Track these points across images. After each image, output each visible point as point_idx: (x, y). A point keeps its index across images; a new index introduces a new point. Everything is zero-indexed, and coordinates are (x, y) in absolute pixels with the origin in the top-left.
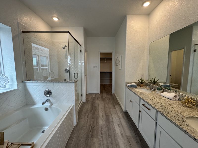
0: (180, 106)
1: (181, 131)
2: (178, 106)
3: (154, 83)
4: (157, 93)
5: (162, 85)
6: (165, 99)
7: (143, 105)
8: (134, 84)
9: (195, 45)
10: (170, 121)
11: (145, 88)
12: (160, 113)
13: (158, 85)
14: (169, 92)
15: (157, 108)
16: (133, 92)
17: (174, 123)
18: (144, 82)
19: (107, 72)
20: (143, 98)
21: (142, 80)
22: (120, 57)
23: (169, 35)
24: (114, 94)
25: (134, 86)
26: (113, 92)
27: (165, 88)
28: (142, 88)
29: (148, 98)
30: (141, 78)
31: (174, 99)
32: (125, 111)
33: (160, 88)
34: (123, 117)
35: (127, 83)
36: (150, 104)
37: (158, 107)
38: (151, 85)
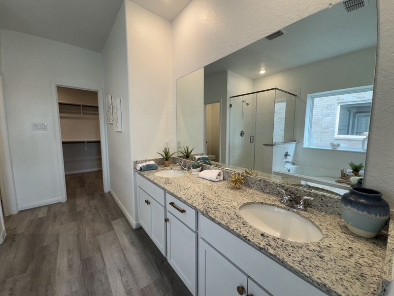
0: (227, 190)
1: (239, 239)
2: (225, 191)
3: (187, 156)
4: (193, 173)
5: (199, 158)
6: (205, 182)
7: (172, 204)
8: (153, 162)
9: (231, 97)
10: (221, 226)
11: (173, 169)
12: (203, 214)
13: (193, 159)
14: (210, 169)
15: (197, 204)
16: (149, 180)
17: (227, 228)
18: (171, 155)
19: (88, 142)
20: (171, 191)
21: (167, 153)
22: (117, 102)
23: (203, 68)
24: (109, 192)
25: (151, 167)
26: (107, 188)
27: (204, 163)
28: (168, 168)
29: (179, 189)
30: (165, 149)
31: (218, 180)
32: (136, 226)
33: (198, 163)
34: (132, 243)
35: (136, 163)
36: (185, 199)
37: (198, 202)
38: (182, 160)
